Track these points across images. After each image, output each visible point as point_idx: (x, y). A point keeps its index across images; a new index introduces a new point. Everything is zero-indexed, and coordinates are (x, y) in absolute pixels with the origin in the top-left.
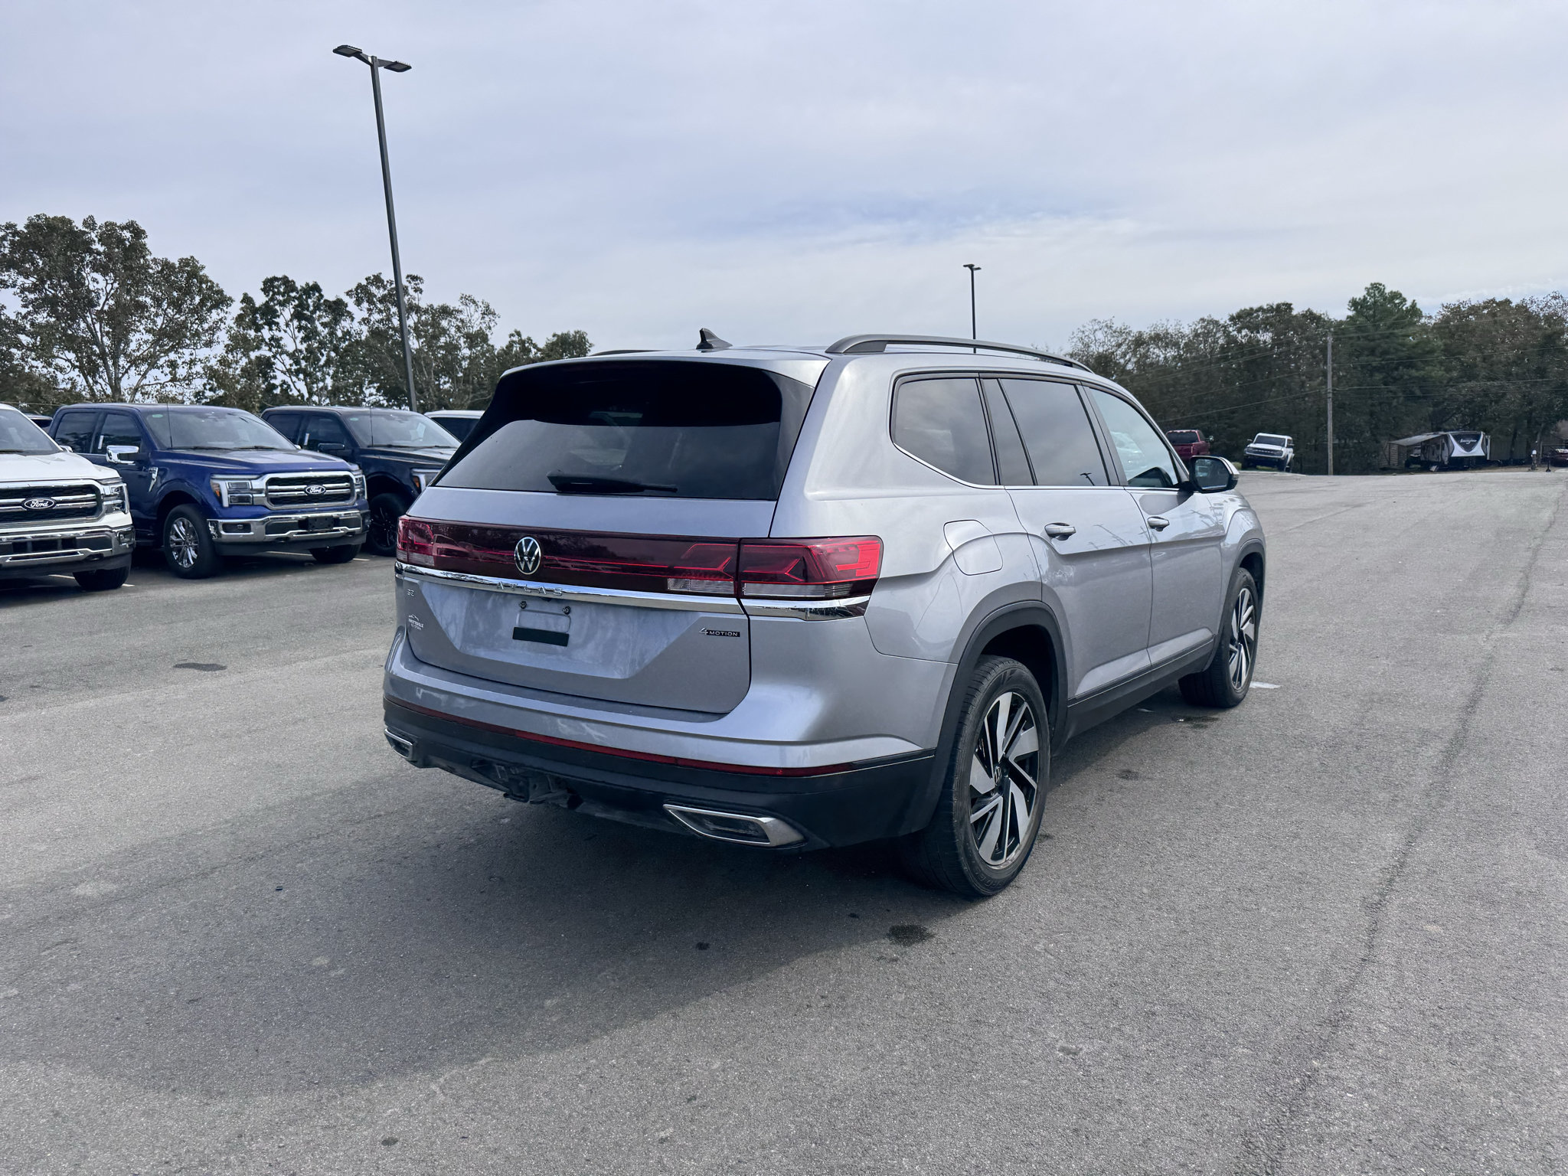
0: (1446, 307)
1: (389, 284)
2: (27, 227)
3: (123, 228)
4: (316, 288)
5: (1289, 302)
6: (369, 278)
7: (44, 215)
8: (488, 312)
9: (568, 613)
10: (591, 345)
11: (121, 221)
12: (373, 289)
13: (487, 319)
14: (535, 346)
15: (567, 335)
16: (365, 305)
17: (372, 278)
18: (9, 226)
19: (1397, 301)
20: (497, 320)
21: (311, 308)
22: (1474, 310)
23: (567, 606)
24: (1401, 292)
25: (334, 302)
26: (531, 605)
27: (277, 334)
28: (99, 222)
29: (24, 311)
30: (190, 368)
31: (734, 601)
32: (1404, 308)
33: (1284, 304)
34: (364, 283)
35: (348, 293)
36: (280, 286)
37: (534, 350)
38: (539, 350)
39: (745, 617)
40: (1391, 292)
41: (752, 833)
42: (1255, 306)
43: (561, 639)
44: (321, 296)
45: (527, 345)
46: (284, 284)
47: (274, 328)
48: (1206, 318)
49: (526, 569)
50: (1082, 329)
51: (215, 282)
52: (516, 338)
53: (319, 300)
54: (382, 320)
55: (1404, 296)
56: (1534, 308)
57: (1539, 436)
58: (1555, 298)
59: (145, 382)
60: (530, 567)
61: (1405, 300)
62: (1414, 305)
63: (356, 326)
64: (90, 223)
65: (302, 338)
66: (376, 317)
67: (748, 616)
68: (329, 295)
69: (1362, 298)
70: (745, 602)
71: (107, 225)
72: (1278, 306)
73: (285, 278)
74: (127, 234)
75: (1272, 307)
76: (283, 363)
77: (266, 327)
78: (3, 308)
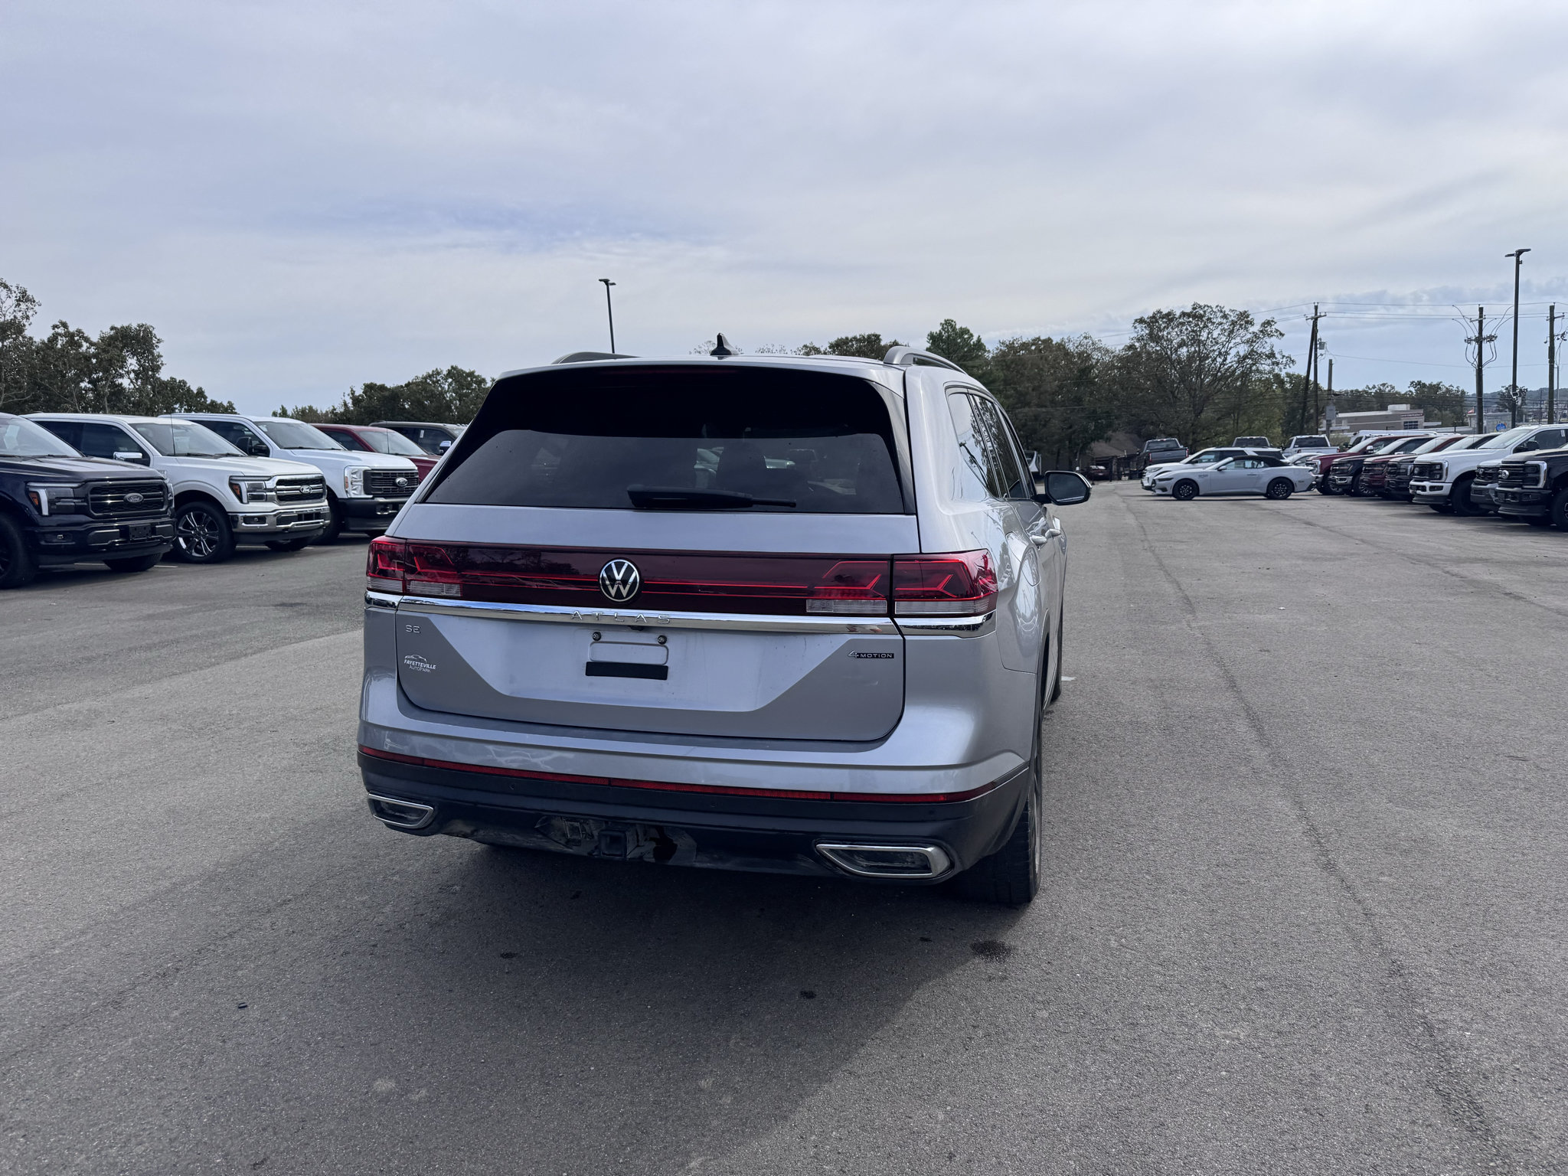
0: (1003, 343)
5: (878, 333)
8: (24, 298)
9: (665, 642)
10: (159, 341)
13: (23, 306)
14: (87, 340)
15: (129, 328)
19: (966, 336)
20: (37, 308)
22: (1025, 346)
23: (663, 634)
24: (969, 328)
26: (606, 636)
31: (887, 621)
32: (972, 343)
33: (873, 335)
37: (85, 345)
38: (92, 344)
39: (899, 637)
40: (961, 328)
41: (909, 865)
42: (850, 337)
43: (658, 672)
45: (76, 338)
48: (808, 345)
49: (619, 594)
50: (699, 350)
52: (61, 330)
55: (971, 332)
56: (1071, 347)
57: (1078, 454)
58: (1086, 338)
60: (624, 592)
61: (972, 335)
62: (979, 340)
67: (902, 635)
69: (938, 332)
70: (900, 621)
72: (869, 336)
75: (864, 337)
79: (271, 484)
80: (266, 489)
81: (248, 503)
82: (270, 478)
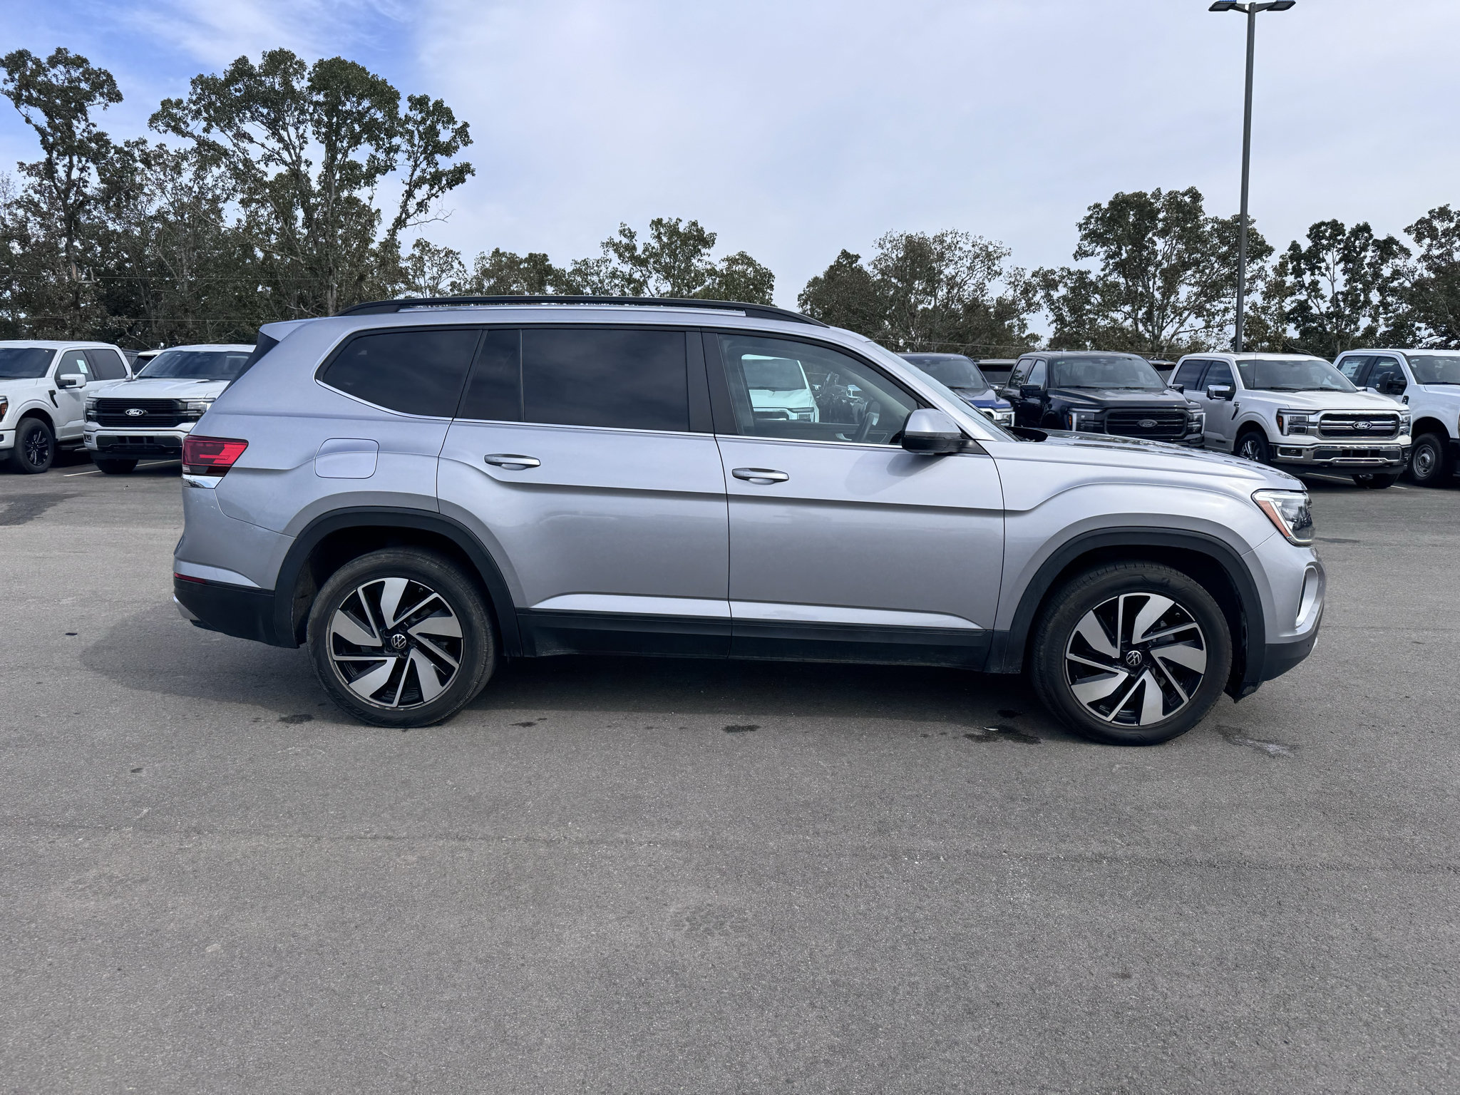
1: (1455, 216)
2: (1111, 203)
3: (1184, 194)
4: (1366, 228)
6: (1433, 211)
11: (1182, 189)
12: (1436, 223)
16: (1427, 241)
17: (1437, 210)
18: (1097, 206)
21: (1358, 250)
25: (1385, 241)
27: (1318, 278)
28: (1164, 192)
29: (1102, 274)
30: (1224, 316)
34: (1427, 216)
35: (1408, 230)
36: (1326, 231)
44: (1371, 236)
46: (1331, 228)
47: (1317, 272)
51: (1260, 234)
53: (1367, 241)
54: (1441, 255)
63: (1412, 262)
64: (1157, 195)
65: (1346, 280)
66: (1436, 252)
68: (1380, 235)
71: (1170, 193)
73: (1335, 222)
74: (1187, 199)
76: (1318, 307)
77: (1308, 273)
78: (1089, 272)
79: (1313, 418)
80: (1308, 422)
81: (1288, 434)
82: (1317, 412)
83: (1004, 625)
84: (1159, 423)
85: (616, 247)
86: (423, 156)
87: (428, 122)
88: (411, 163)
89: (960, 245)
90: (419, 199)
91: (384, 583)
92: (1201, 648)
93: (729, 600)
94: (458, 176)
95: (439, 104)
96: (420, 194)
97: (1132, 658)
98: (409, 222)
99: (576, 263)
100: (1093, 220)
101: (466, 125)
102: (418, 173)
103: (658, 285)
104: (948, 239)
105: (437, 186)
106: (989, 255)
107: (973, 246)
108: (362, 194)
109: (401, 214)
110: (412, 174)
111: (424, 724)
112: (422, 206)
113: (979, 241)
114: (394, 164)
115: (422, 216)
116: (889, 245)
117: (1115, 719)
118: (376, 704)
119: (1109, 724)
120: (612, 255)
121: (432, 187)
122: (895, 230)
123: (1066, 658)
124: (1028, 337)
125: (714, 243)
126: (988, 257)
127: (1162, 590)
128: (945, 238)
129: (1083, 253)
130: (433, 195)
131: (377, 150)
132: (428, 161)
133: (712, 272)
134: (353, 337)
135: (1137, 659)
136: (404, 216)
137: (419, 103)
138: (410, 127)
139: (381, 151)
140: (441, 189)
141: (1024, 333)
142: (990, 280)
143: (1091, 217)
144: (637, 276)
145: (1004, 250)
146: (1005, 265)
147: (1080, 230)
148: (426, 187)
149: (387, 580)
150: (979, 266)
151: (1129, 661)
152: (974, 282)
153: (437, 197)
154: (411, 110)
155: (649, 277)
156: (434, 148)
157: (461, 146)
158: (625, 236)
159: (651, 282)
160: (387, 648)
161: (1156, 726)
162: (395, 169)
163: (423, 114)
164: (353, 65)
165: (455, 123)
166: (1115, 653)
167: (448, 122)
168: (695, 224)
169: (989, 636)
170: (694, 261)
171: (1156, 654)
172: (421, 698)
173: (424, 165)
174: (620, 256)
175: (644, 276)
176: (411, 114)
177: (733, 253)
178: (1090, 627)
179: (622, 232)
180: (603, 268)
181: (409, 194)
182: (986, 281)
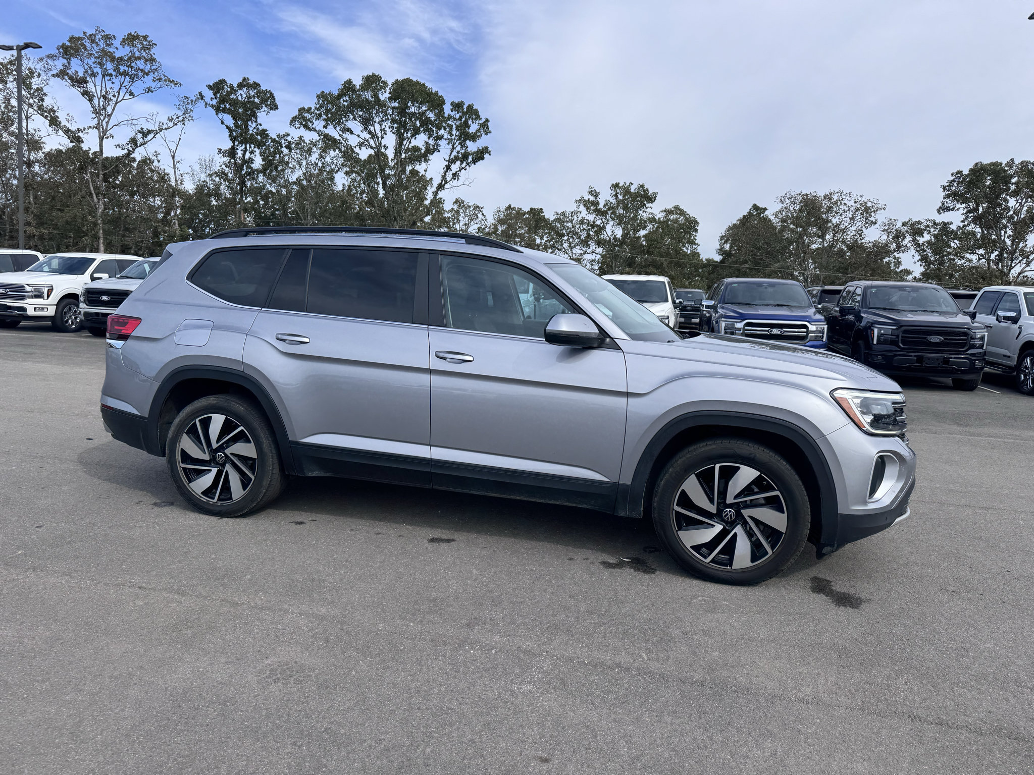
2: (971, 170)
7: (981, 162)
18: (960, 172)
28: (1017, 162)
29: (961, 225)
59: (1028, 269)
64: (1011, 164)
71: (1022, 163)
78: (952, 223)
83: (627, 479)
84: (945, 339)
85: (586, 203)
86: (458, 142)
87: (463, 119)
88: (450, 146)
89: (845, 201)
90: (454, 172)
91: (211, 417)
92: (783, 512)
93: (430, 445)
94: (480, 155)
95: (470, 107)
96: (455, 167)
97: (727, 514)
98: (446, 186)
99: (557, 214)
100: (955, 184)
101: (487, 120)
102: (454, 153)
103: (614, 229)
104: (835, 197)
105: (465, 162)
106: (867, 209)
107: (855, 202)
108: (420, 168)
109: (442, 181)
110: (450, 155)
111: (234, 515)
112: (455, 176)
113: (860, 199)
114: (439, 148)
115: (455, 183)
116: (788, 201)
117: (713, 561)
118: (205, 499)
119: (707, 565)
120: (582, 208)
121: (462, 163)
122: (793, 190)
123: (673, 509)
124: (901, 271)
125: (655, 199)
126: (866, 211)
127: (751, 462)
128: (833, 196)
129: (945, 209)
130: (463, 168)
131: (429, 138)
132: (462, 145)
133: (652, 220)
134: (212, 252)
135: (731, 515)
136: (443, 182)
137: (457, 106)
138: (450, 122)
139: (432, 138)
140: (468, 164)
141: (898, 268)
142: (867, 228)
143: (954, 181)
144: (598, 222)
145: (880, 206)
146: (881, 217)
147: (944, 191)
148: (458, 163)
149: (214, 416)
150: (859, 217)
151: (725, 516)
152: (854, 229)
153: (465, 170)
154: (452, 111)
155: (607, 223)
156: (465, 136)
157: (483, 135)
158: (592, 195)
159: (609, 228)
160: (212, 461)
161: (745, 571)
162: (439, 151)
163: (460, 114)
164: (418, 82)
165: (480, 119)
166: (713, 509)
167: (476, 119)
168: (642, 186)
169: (615, 487)
170: (640, 212)
171: (746, 513)
172: (231, 498)
173: (458, 148)
174: (588, 209)
175: (603, 222)
176: (452, 114)
177: (670, 206)
178: (692, 487)
179: (590, 193)
180: (575, 217)
181: (448, 168)
182: (864, 229)
